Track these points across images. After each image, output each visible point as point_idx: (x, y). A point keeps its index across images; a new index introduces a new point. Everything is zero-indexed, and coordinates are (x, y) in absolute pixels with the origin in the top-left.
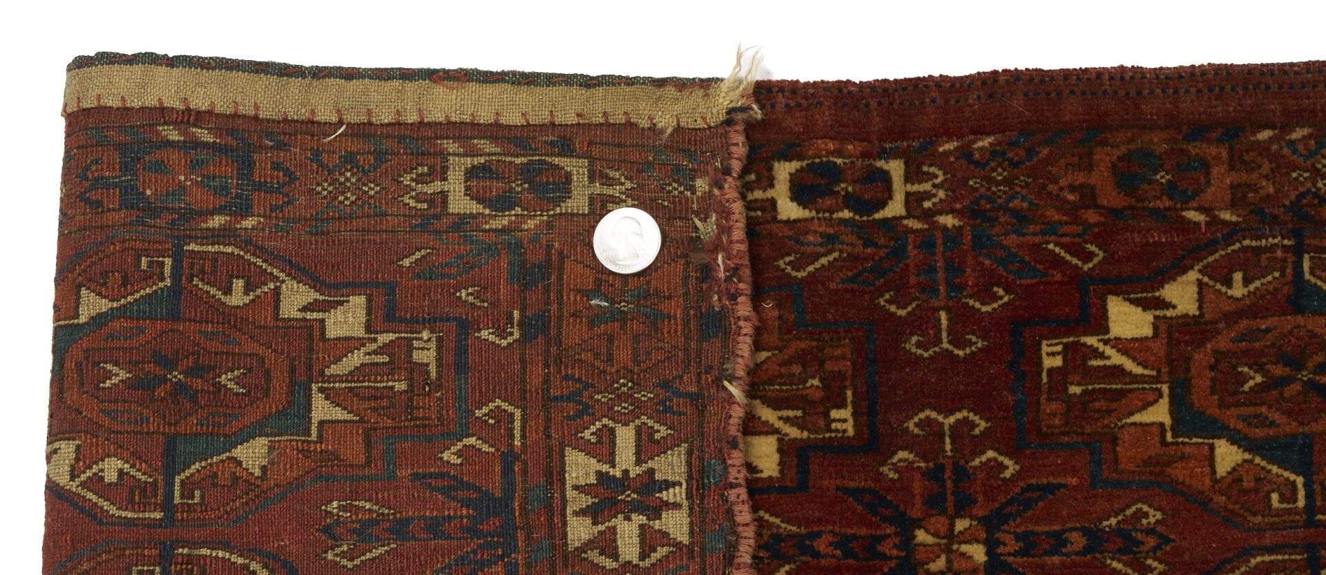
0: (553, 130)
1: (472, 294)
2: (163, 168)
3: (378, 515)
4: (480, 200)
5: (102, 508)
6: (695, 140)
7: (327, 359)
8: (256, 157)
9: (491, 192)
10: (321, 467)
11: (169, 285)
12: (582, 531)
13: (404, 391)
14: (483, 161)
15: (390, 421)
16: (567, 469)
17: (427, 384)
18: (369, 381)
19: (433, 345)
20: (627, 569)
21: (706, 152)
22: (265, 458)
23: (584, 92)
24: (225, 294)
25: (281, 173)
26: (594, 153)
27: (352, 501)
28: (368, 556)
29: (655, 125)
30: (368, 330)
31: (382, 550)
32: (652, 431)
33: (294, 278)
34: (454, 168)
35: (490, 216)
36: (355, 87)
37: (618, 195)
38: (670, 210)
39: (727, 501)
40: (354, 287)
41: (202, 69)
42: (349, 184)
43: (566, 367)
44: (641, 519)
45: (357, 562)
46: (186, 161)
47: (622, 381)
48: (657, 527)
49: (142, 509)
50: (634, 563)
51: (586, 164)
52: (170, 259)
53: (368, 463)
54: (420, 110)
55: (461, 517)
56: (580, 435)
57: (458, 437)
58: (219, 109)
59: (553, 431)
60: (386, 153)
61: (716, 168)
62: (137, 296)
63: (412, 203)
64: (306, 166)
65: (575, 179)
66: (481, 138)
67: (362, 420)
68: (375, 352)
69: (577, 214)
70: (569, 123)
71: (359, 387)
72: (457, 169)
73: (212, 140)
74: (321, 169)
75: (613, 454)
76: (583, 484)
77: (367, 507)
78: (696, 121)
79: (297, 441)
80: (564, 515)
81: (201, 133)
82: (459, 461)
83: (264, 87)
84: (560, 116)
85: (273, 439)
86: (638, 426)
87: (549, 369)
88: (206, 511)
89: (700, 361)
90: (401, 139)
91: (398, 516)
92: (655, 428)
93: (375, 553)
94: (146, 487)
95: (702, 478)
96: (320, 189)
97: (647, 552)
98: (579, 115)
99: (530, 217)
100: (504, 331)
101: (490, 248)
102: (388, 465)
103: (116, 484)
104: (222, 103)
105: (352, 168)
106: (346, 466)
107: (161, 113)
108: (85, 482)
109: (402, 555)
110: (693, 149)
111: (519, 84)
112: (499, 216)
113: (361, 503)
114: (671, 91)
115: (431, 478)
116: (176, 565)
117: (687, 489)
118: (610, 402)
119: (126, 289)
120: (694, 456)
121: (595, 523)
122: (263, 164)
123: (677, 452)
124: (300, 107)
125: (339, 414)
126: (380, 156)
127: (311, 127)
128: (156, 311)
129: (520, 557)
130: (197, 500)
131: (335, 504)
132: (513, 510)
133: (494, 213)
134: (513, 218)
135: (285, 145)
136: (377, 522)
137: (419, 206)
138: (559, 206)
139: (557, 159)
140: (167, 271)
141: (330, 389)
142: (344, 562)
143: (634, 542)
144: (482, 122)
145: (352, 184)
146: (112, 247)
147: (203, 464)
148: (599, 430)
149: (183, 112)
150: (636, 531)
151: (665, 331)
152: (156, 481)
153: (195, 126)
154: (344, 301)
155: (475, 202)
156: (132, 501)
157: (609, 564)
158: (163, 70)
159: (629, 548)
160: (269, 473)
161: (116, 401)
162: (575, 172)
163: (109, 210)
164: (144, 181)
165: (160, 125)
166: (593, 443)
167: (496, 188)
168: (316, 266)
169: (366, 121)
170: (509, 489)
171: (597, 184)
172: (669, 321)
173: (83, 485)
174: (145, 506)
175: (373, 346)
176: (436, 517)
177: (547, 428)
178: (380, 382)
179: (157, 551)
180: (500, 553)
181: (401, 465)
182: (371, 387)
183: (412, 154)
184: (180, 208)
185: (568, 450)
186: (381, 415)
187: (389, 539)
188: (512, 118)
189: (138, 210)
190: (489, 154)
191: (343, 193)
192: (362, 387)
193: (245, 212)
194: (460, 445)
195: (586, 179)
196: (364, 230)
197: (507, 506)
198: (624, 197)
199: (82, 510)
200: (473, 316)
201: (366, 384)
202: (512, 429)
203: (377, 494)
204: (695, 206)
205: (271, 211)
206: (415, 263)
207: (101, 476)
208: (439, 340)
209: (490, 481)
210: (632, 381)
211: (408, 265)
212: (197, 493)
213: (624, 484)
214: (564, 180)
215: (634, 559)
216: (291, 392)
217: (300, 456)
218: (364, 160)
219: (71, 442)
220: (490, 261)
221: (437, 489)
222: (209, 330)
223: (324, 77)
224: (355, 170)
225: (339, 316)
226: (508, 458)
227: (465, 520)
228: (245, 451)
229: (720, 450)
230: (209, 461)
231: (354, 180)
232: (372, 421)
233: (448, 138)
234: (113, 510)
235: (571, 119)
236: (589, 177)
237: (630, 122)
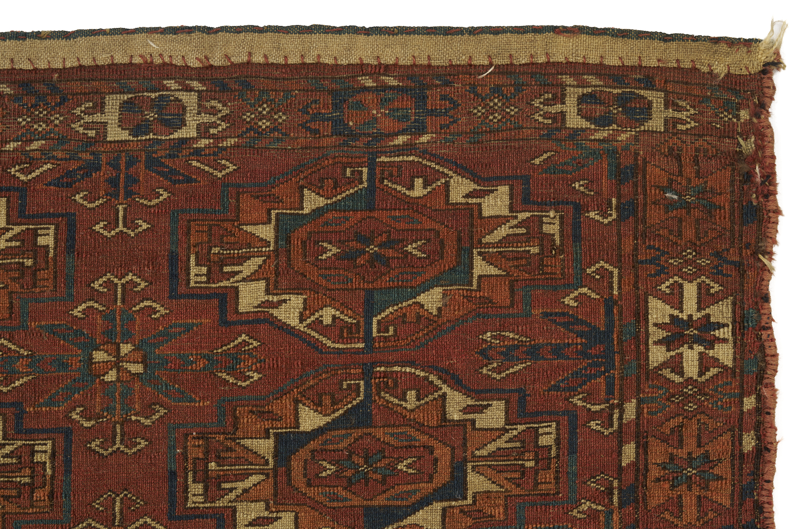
0: (640, 71)
1: (583, 185)
2: (361, 106)
3: (518, 342)
4: (588, 119)
5: (322, 342)
6: (740, 83)
7: (483, 231)
8: (428, 92)
9: (596, 113)
10: (480, 308)
11: (366, 186)
12: (659, 356)
13: (537, 254)
14: (590, 91)
15: (527, 275)
16: (650, 312)
17: (554, 249)
18: (513, 247)
19: (557, 222)
20: (689, 383)
21: (747, 91)
22: (440, 302)
23: (662, 44)
24: (409, 189)
25: (447, 102)
26: (668, 88)
27: (501, 332)
28: (511, 370)
29: (712, 70)
30: (511, 211)
31: (520, 367)
32: (709, 287)
33: (459, 174)
34: (570, 95)
35: (595, 130)
36: (501, 39)
37: (685, 118)
38: (721, 131)
39: (761, 339)
40: (501, 180)
41: (389, 35)
42: (496, 108)
43: (650, 240)
44: (700, 348)
45: (503, 375)
46: (377, 100)
47: (688, 251)
48: (711, 355)
49: (349, 342)
50: (694, 379)
51: (663, 96)
52: (367, 169)
53: (512, 305)
54: (547, 53)
55: (577, 344)
56: (658, 288)
57: (575, 287)
58: (401, 62)
59: (640, 285)
60: (522, 85)
61: (755, 103)
62: (344, 195)
63: (541, 119)
64: (466, 96)
65: (655, 106)
66: (589, 75)
67: (508, 275)
68: (516, 226)
69: (656, 131)
70: (652, 66)
71: (506, 251)
72: (572, 96)
73: (396, 84)
74: (476, 97)
75: (681, 303)
76: (661, 323)
77: (511, 337)
78: (741, 69)
79: (463, 290)
80: (647, 344)
81: (389, 80)
82: (576, 305)
83: (434, 44)
84: (646, 60)
85: (446, 288)
86: (699, 283)
87: (637, 240)
88: (398, 340)
89: (742, 239)
90: (533, 74)
91: (533, 343)
92: (711, 285)
93: (516, 368)
94: (351, 326)
95: (743, 322)
96: (476, 111)
97: (703, 371)
98: (659, 60)
99: (623, 132)
100: (606, 213)
101: (595, 153)
102: (526, 307)
103: (331, 326)
104: (404, 58)
105: (499, 96)
106: (496, 307)
107: (361, 68)
108: (309, 324)
109: (534, 370)
110: (738, 89)
111: (617, 36)
112: (601, 130)
113: (507, 334)
114: (724, 47)
115: (556, 316)
116: (375, 379)
117: (732, 329)
118: (680, 265)
119: (336, 191)
120: (737, 306)
121: (668, 350)
122: (434, 98)
123: (725, 303)
124: (461, 55)
125: (493, 271)
126: (519, 87)
127: (471, 69)
128: (357, 205)
129: (616, 373)
130: (391, 333)
131: (489, 334)
132: (613, 339)
133: (598, 128)
134: (611, 132)
135: (450, 83)
136: (518, 347)
137: (546, 122)
138: (643, 125)
139: (642, 92)
140: (365, 177)
141: (485, 253)
142: (495, 375)
143: (695, 364)
144: (591, 62)
145: (499, 107)
146: (326, 162)
147: (395, 308)
148: (672, 284)
149: (376, 66)
150: (696, 357)
151: (717, 217)
152: (358, 322)
153: (385, 75)
154: (494, 190)
155: (584, 120)
156: (341, 337)
157: (677, 379)
158: (362, 37)
159: (691, 368)
160: (443, 312)
161: (330, 268)
162: (655, 101)
163: (324, 136)
164: (348, 116)
165: (359, 76)
166: (668, 294)
167: (599, 110)
168: (474, 166)
169: (509, 63)
170: (610, 325)
171: (671, 110)
172: (720, 210)
173: (309, 326)
174: (351, 340)
175: (515, 222)
176: (559, 344)
177: (636, 282)
178: (520, 247)
179: (360, 371)
180: (603, 370)
181: (535, 307)
182: (514, 251)
183: (541, 85)
184: (373, 133)
185: (650, 298)
186: (521, 271)
187: (526, 359)
188: (612, 61)
189: (344, 136)
190: (595, 86)
191: (492, 114)
192: (508, 251)
193: (422, 131)
194: (576, 293)
195: (662, 106)
196: (507, 139)
197: (608, 336)
198: (689, 120)
199: (309, 344)
200: (584, 202)
201: (511, 249)
202: (612, 283)
203: (518, 327)
204: (739, 130)
205: (441, 129)
206: (543, 161)
207: (321, 320)
208: (561, 217)
209: (597, 319)
210: (695, 251)
211: (538, 163)
212: (391, 329)
213: (689, 324)
214: (647, 106)
215: (694, 376)
216: (458, 255)
217: (465, 300)
218: (507, 90)
219: (300, 296)
220: (595, 163)
221: (560, 324)
222: (397, 214)
223: (478, 34)
224: (501, 98)
225: (491, 201)
226: (610, 303)
227: (579, 346)
228: (426, 297)
229: (757, 303)
230: (400, 305)
231: (500, 105)
232: (515, 275)
233: (566, 74)
234: (329, 344)
235: (654, 63)
236: (665, 105)
237: (695, 67)
